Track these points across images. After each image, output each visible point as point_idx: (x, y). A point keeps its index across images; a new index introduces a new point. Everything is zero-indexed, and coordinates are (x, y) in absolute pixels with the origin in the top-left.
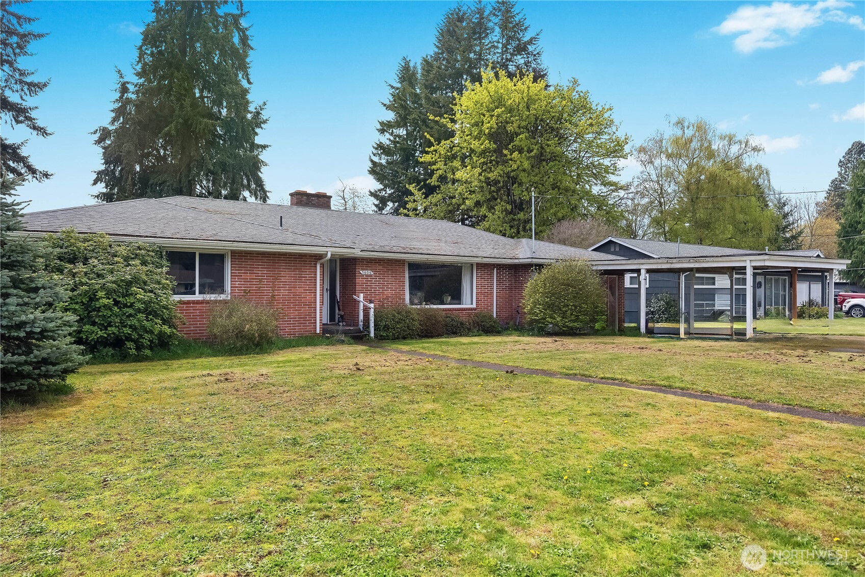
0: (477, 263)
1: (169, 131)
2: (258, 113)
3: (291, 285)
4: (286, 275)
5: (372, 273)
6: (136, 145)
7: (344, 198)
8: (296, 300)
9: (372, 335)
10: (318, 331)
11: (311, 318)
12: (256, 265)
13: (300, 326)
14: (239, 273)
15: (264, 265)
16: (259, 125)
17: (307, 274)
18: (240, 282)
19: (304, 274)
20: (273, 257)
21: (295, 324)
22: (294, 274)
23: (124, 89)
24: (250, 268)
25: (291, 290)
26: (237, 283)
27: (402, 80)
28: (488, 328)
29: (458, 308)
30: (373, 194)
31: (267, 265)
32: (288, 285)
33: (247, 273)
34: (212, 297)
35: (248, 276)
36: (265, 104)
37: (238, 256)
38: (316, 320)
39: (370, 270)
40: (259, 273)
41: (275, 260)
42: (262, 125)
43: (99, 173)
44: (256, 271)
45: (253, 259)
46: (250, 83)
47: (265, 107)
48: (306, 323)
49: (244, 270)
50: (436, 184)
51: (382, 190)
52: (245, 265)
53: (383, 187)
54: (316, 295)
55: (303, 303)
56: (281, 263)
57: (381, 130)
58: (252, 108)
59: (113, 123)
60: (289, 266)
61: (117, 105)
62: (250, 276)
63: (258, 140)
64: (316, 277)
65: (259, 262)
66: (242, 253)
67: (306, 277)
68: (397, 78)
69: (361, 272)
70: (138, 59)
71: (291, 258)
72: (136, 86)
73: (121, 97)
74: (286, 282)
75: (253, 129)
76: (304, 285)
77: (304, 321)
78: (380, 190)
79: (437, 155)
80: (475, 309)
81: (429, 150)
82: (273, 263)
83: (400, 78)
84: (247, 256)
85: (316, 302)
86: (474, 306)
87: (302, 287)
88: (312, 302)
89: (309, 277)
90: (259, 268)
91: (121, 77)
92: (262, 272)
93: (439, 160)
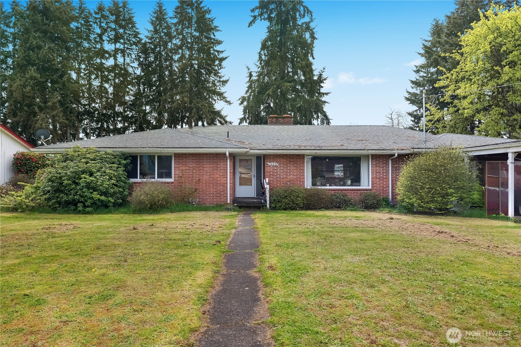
0: (372, 155)
1: (269, 93)
2: (321, 75)
3: (211, 173)
4: (208, 167)
5: (277, 164)
6: (256, 103)
7: (392, 119)
8: (215, 182)
9: (268, 206)
10: (229, 202)
11: (225, 193)
12: (189, 161)
13: (217, 198)
14: (178, 166)
15: (194, 161)
16: (322, 82)
17: (221, 165)
18: (179, 171)
19: (220, 166)
20: (199, 156)
21: (214, 197)
22: (212, 166)
23: (251, 75)
24: (185, 163)
25: (211, 176)
26: (177, 172)
27: (433, 34)
28: (371, 204)
29: (352, 189)
30: (410, 114)
31: (195, 161)
32: (209, 173)
33: (183, 166)
34: (164, 180)
35: (184, 168)
36: (324, 69)
37: (179, 156)
38: (227, 195)
39: (276, 162)
40: (190, 166)
41: (201, 158)
42: (324, 81)
43: (241, 119)
44: (189, 164)
45: (187, 158)
46: (314, 59)
47: (325, 70)
48: (221, 197)
49: (181, 164)
50: (449, 101)
51: (417, 110)
52: (182, 161)
53: (418, 108)
54: (227, 179)
55: (219, 184)
56: (204, 159)
57: (417, 71)
58: (316, 73)
59: (246, 93)
60: (209, 161)
61: (248, 84)
62: (185, 168)
63: (322, 90)
64: (227, 168)
65: (190, 159)
66: (180, 155)
67: (221, 168)
68: (429, 34)
69: (269, 164)
70: (258, 59)
71: (211, 156)
72: (257, 73)
73: (250, 80)
74: (207, 171)
75: (319, 85)
76: (219, 173)
77: (219, 195)
78: (416, 111)
79: (449, 80)
80: (370, 190)
81: (441, 78)
82: (199, 159)
83: (432, 33)
84: (183, 156)
85: (227, 184)
86: (370, 187)
87: (218, 174)
88: (225, 184)
89: (223, 168)
90: (190, 163)
91: (249, 70)
92: (191, 164)
93: (450, 84)
